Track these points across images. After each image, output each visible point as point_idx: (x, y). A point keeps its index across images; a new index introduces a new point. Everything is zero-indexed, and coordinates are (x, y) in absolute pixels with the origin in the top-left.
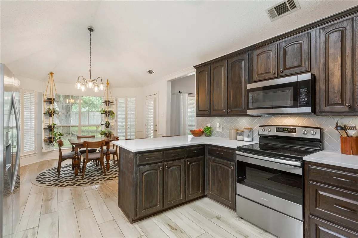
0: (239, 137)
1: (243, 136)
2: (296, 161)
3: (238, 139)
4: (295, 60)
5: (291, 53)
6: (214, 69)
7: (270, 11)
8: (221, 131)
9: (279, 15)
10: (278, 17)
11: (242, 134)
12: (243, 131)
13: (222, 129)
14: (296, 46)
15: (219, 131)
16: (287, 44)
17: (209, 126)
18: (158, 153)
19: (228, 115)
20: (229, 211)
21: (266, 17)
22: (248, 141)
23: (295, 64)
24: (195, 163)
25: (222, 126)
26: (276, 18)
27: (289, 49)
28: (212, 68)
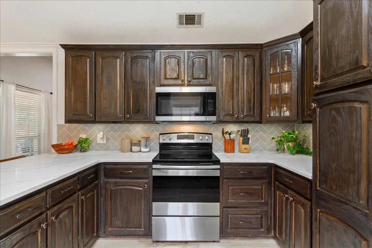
0: (135, 148)
1: (140, 147)
2: (214, 164)
3: (133, 151)
4: (201, 72)
5: (198, 65)
6: (103, 58)
7: (181, 17)
8: (105, 142)
9: (186, 24)
10: (185, 26)
11: (138, 144)
12: (140, 141)
13: (107, 139)
14: (202, 60)
15: (102, 142)
16: (195, 56)
17: (84, 136)
18: (37, 197)
19: (126, 122)
20: (139, 241)
21: (175, 21)
22: (146, 152)
23: (202, 76)
24: (89, 195)
25: (106, 136)
26: (183, 26)
27: (196, 61)
28: (98, 56)
